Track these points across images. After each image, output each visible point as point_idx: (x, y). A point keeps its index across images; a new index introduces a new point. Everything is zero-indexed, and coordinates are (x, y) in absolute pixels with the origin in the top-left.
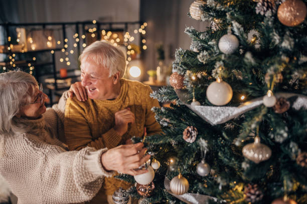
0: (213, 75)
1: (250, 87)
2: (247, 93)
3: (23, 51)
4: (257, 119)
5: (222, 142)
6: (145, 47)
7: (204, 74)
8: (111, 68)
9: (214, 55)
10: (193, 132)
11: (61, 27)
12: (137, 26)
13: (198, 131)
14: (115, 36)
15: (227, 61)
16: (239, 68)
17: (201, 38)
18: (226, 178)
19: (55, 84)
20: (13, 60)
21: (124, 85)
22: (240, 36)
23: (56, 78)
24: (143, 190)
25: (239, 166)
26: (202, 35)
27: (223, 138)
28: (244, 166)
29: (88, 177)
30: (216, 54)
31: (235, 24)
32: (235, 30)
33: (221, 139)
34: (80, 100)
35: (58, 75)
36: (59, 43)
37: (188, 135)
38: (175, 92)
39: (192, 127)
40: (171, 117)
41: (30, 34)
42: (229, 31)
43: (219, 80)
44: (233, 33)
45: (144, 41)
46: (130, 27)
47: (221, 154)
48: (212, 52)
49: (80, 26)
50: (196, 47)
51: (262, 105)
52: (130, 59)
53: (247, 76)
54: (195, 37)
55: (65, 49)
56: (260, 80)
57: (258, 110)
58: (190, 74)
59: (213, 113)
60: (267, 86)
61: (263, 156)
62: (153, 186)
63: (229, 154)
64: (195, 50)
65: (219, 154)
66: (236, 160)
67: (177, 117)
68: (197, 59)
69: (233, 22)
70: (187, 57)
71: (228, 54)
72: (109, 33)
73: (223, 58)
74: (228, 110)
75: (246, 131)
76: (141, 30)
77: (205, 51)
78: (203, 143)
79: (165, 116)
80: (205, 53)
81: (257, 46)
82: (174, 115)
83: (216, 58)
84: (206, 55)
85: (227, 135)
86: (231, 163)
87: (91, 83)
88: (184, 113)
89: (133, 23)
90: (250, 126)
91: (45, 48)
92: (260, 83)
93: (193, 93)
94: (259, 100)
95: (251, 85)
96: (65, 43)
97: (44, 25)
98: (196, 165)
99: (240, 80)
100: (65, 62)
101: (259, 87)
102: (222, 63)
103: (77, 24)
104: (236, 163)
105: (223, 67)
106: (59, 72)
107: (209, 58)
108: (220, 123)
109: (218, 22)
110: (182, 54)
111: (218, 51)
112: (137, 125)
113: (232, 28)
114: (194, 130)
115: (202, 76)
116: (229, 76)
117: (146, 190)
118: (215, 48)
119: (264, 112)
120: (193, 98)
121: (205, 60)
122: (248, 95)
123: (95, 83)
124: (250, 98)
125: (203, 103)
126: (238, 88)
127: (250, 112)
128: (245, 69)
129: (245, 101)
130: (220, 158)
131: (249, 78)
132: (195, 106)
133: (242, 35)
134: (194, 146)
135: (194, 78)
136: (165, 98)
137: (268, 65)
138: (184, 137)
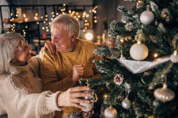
0: (136, 39)
1: (161, 48)
2: (159, 53)
3: (20, 22)
4: (166, 71)
5: (141, 85)
6: (96, 21)
7: (130, 38)
8: (70, 31)
9: (137, 25)
10: (120, 78)
11: (43, 7)
12: (91, 8)
13: (124, 77)
14: (77, 14)
15: (146, 29)
16: (154, 34)
17: (128, 14)
18: (141, 111)
19: (39, 43)
20: (14, 28)
21: (79, 43)
22: (156, 12)
23: (40, 39)
24: (86, 114)
25: (151, 102)
26: (129, 11)
27: (142, 83)
28: (155, 104)
30: (138, 24)
31: (152, 4)
32: (152, 7)
33: (140, 83)
34: (51, 53)
35: (41, 38)
36: (42, 17)
37: (117, 80)
38: (109, 50)
39: (120, 74)
40: (106, 67)
41: (24, 12)
42: (148, 8)
43: (139, 43)
44: (150, 10)
45: (95, 17)
47: (139, 93)
48: (135, 23)
49: (56, 7)
50: (125, 20)
51: (170, 61)
52: (86, 28)
53: (159, 40)
54: (125, 13)
55: (46, 21)
56: (169, 43)
57: (167, 64)
58: (119, 38)
59: (135, 65)
60: (174, 47)
61: (169, 98)
62: (93, 112)
63: (145, 94)
64: (124, 22)
65: (138, 94)
66: (150, 98)
67: (110, 67)
68: (125, 28)
69: (151, 2)
70: (118, 26)
71: (146, 25)
72: (74, 12)
73: (142, 27)
74: (145, 63)
75: (157, 79)
76: (93, 11)
77: (130, 22)
78: (128, 86)
79: (102, 66)
80: (130, 23)
81: (168, 20)
82: (108, 66)
83: (138, 27)
84: (131, 25)
85: (144, 81)
86: (146, 100)
87: (58, 42)
88: (115, 64)
89: (89, 6)
90: (160, 76)
91: (33, 20)
92: (169, 45)
93: (121, 51)
94: (168, 57)
95: (162, 47)
96: (46, 18)
97: (34, 6)
98: (122, 100)
99: (154, 43)
100: (45, 29)
101: (167, 48)
102: (141, 30)
103: (54, 6)
104: (149, 100)
105: (142, 33)
106: (42, 36)
107: (133, 27)
108: (139, 73)
109: (140, 3)
110: (115, 24)
111: (139, 22)
112: (88, 68)
113: (150, 6)
114: (121, 76)
115: (128, 40)
116: (146, 40)
117: (88, 115)
118: (138, 20)
119: (170, 66)
120: (121, 55)
121: (130, 28)
122: (160, 54)
123: (60, 41)
124: (161, 56)
125: (129, 58)
126: (153, 48)
127: (161, 66)
128: (158, 35)
129: (157, 58)
130: (138, 97)
131: (161, 41)
132: (123, 60)
133: (157, 11)
134: (121, 87)
135: (122, 41)
136: (102, 53)
137: (175, 32)
138: (115, 81)
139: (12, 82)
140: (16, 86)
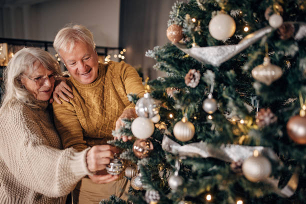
12: (117, 51)
29: (71, 178)
37: (192, 77)
41: (12, 49)
46: (110, 52)
58: (189, 19)
62: (152, 147)
76: (120, 56)
89: (113, 49)
110: (179, 5)
135: (194, 20)
138: (186, 81)
139: (23, 117)
140: (27, 126)
